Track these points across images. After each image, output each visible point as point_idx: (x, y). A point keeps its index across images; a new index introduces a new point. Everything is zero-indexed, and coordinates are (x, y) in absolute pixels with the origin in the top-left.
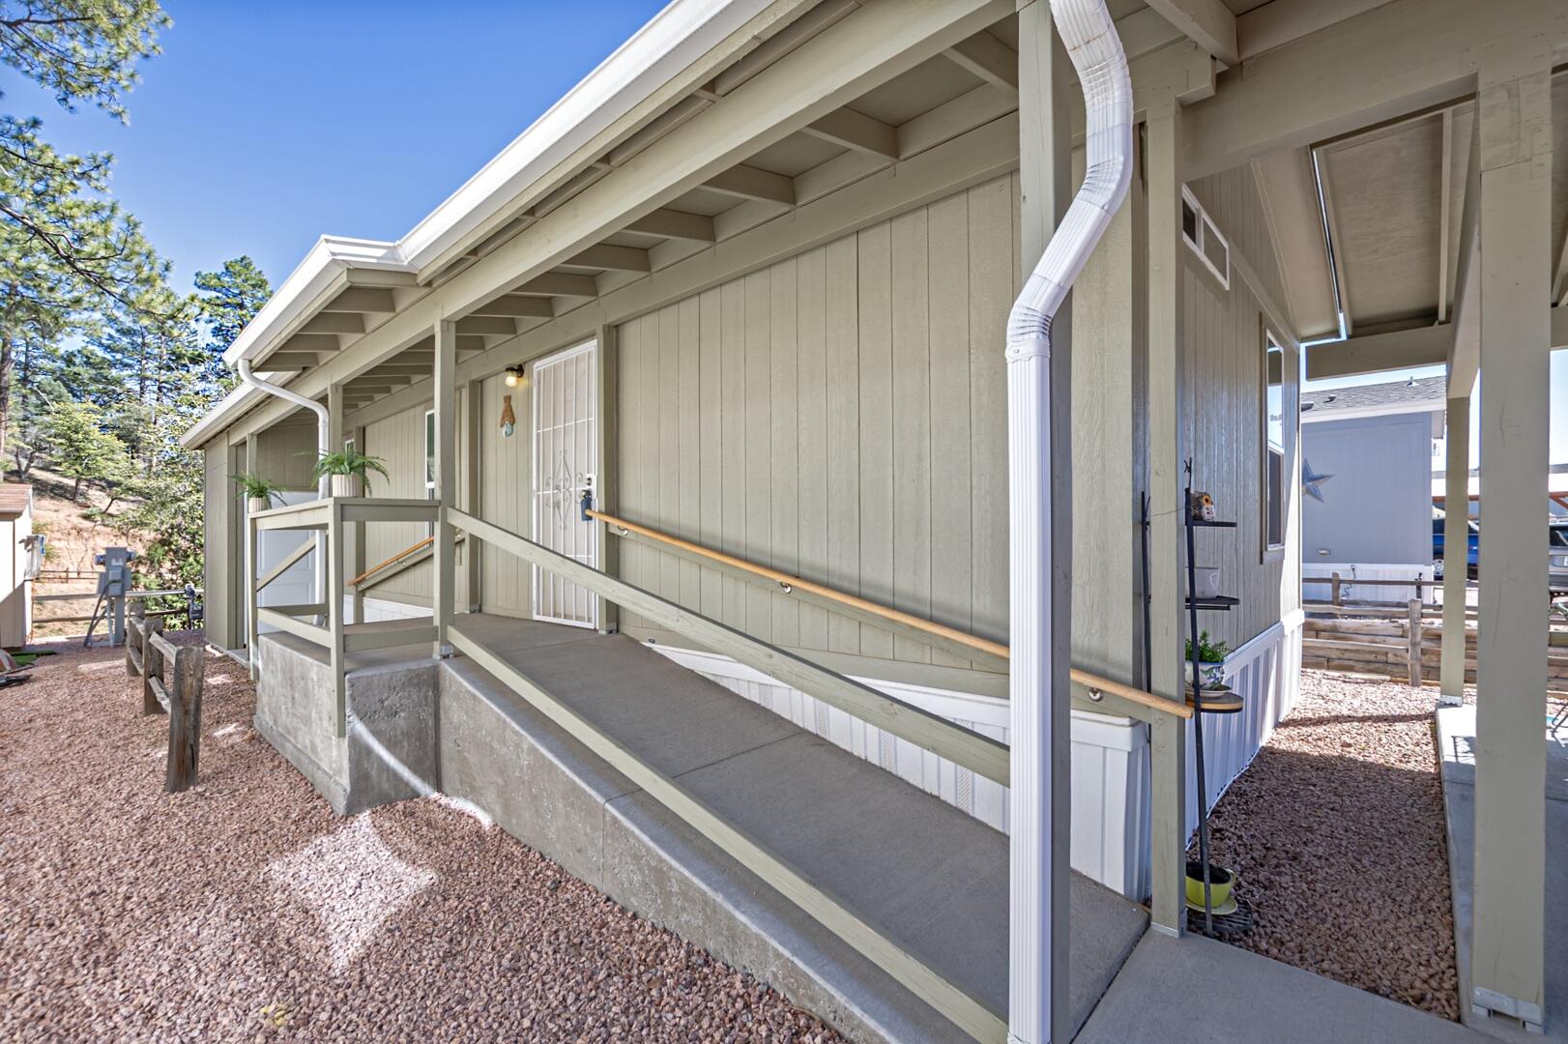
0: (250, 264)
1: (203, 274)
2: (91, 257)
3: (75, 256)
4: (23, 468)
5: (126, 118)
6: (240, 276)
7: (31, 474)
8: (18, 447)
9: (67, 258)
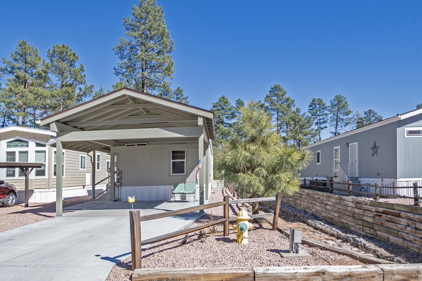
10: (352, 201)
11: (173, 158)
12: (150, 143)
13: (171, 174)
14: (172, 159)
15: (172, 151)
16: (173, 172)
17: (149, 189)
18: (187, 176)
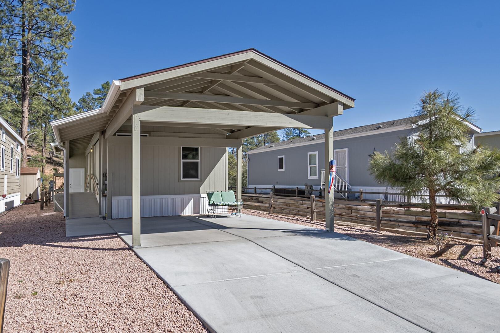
0: (109, 84)
1: (96, 89)
2: (58, 104)
3: (55, 104)
4: (51, 157)
5: (66, 64)
6: (106, 88)
7: (53, 159)
8: (50, 151)
9: (53, 105)
10: (371, 211)
11: (185, 157)
12: (152, 133)
13: (182, 179)
14: (183, 159)
15: (183, 148)
16: (184, 177)
17: (152, 199)
18: (202, 181)
